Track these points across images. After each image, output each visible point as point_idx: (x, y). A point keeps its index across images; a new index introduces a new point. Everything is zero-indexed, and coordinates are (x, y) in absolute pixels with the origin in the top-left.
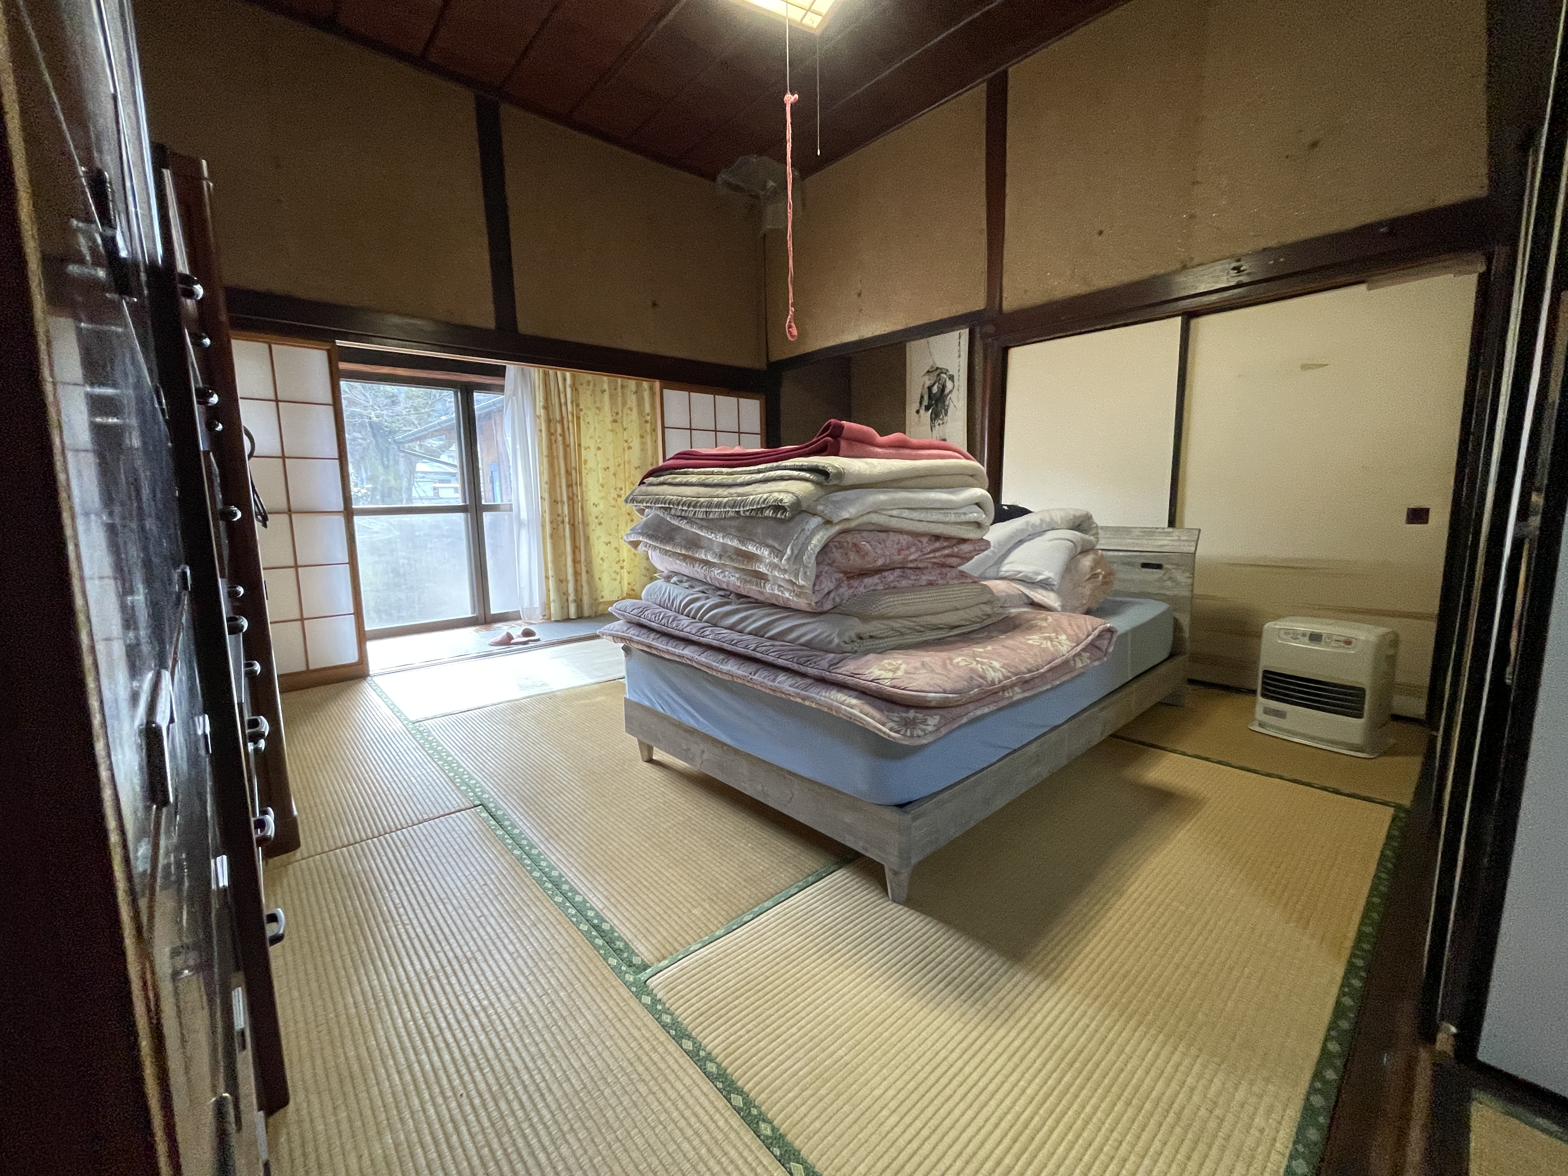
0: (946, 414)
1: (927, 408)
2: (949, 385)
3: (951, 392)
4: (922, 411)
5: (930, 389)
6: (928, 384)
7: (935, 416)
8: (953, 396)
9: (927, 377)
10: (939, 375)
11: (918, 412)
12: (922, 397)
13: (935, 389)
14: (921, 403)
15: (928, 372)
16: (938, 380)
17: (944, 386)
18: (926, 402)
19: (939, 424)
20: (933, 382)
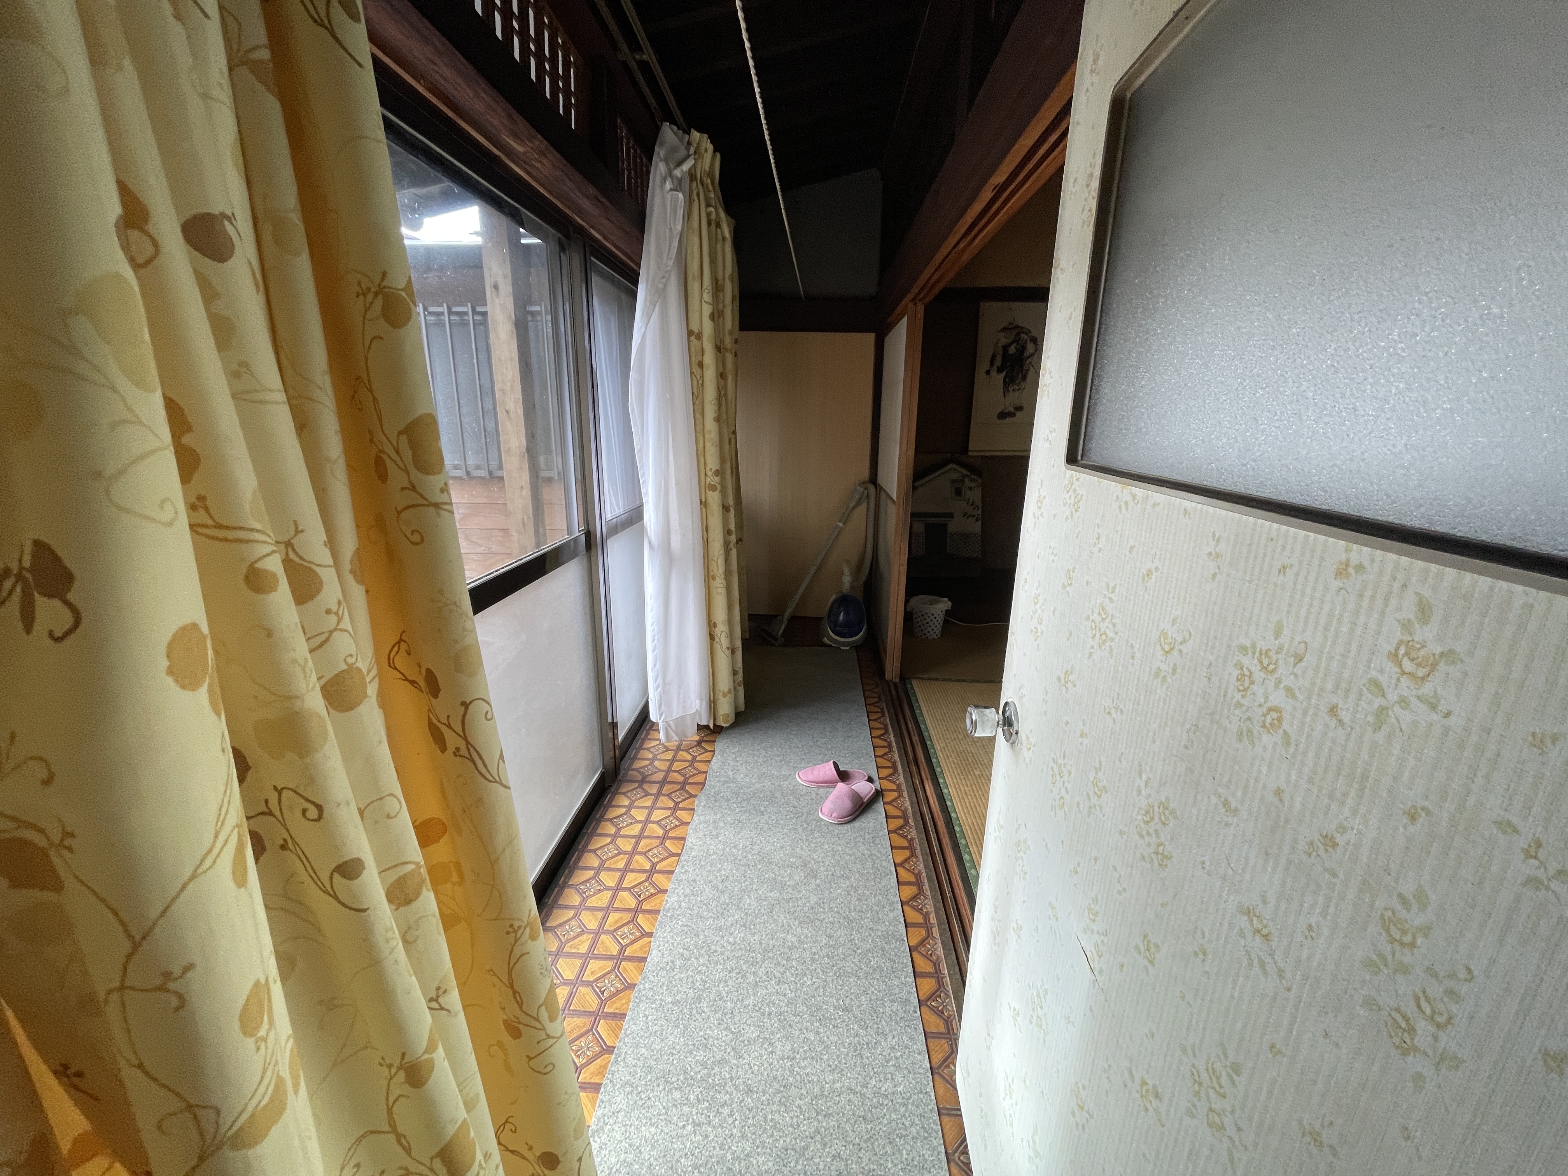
9: (1002, 334)
10: (1017, 334)
15: (1004, 329)
16: (1017, 340)
17: (1024, 348)
18: (998, 362)
19: (1014, 390)
20: (1010, 341)
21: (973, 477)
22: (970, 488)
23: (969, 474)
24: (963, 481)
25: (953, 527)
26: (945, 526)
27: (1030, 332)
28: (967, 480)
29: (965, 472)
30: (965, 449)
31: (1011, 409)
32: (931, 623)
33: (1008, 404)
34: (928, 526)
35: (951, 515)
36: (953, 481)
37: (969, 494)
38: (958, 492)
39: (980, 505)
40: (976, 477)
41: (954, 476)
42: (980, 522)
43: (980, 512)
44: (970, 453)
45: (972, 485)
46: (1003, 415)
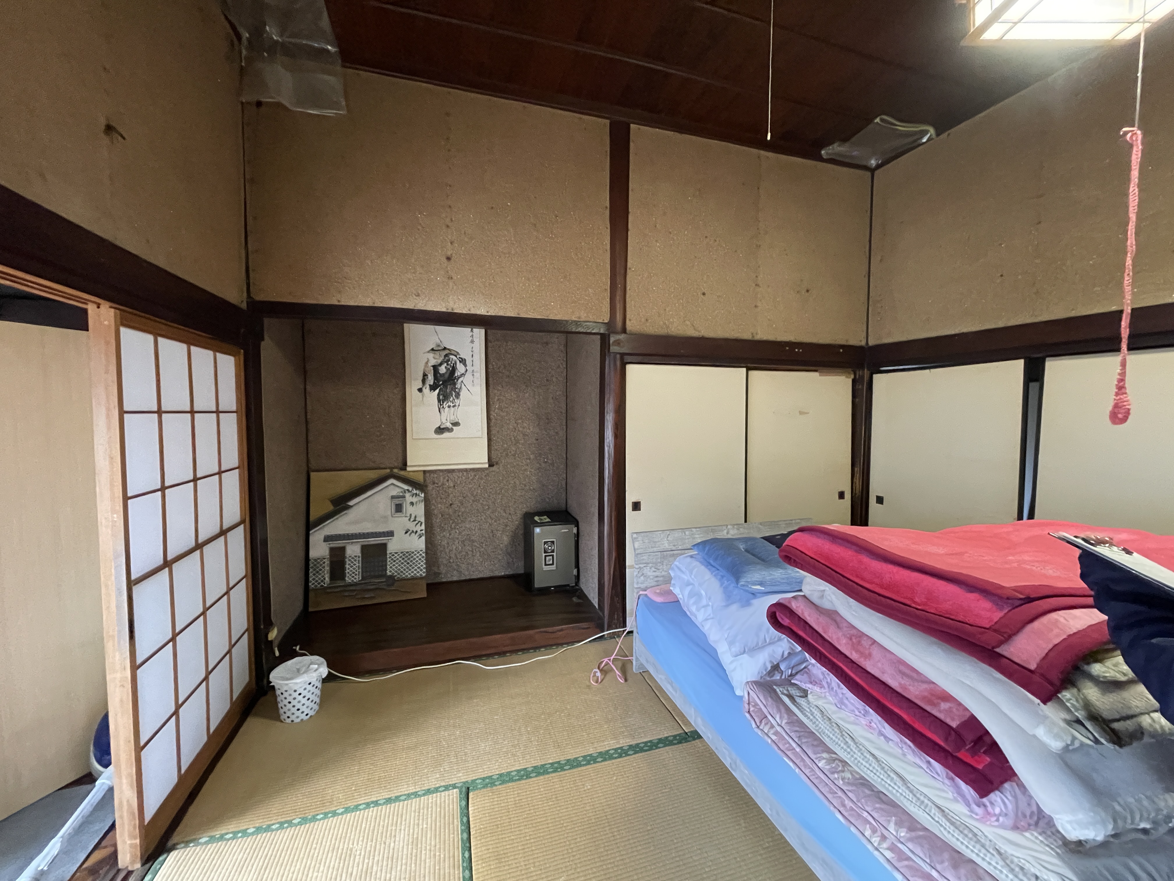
0: (458, 396)
1: (433, 388)
2: (461, 369)
3: (463, 375)
4: (426, 390)
5: (435, 368)
6: (433, 362)
7: (443, 399)
8: (467, 380)
9: (431, 356)
10: (446, 356)
11: (420, 390)
12: (425, 375)
13: (443, 370)
14: (424, 381)
15: (433, 350)
16: (446, 360)
17: (454, 369)
18: (431, 380)
19: (449, 407)
20: (439, 361)
21: (415, 492)
22: (412, 504)
23: (410, 489)
24: (404, 497)
25: (393, 546)
26: (384, 546)
27: (458, 353)
28: (407, 495)
29: (406, 487)
30: (404, 465)
31: (449, 425)
32: (294, 702)
33: (444, 421)
34: (364, 548)
35: (391, 534)
36: (393, 497)
37: (409, 510)
38: (399, 508)
39: (423, 520)
40: (418, 492)
41: (395, 492)
42: (423, 538)
43: (423, 527)
44: (408, 469)
45: (414, 499)
46: (440, 430)
